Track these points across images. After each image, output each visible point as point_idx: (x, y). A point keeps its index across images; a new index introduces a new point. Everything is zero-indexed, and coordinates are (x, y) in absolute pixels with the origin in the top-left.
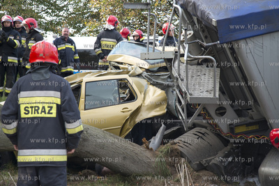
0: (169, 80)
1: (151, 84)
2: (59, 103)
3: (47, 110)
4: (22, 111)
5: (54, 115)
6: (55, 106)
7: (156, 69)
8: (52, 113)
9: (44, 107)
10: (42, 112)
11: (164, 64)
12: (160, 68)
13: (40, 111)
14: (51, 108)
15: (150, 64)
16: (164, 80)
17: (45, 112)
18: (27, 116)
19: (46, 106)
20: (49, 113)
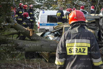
0: (95, 27)
1: (88, 28)
2: (89, 46)
3: (82, 50)
4: (68, 51)
5: (86, 54)
6: (87, 48)
7: (90, 23)
8: (85, 53)
9: (80, 49)
10: (79, 52)
11: (94, 21)
12: (92, 22)
13: (78, 51)
14: (85, 49)
15: (88, 20)
16: (93, 27)
17: (81, 52)
18: (71, 54)
19: (82, 48)
20: (83, 52)
